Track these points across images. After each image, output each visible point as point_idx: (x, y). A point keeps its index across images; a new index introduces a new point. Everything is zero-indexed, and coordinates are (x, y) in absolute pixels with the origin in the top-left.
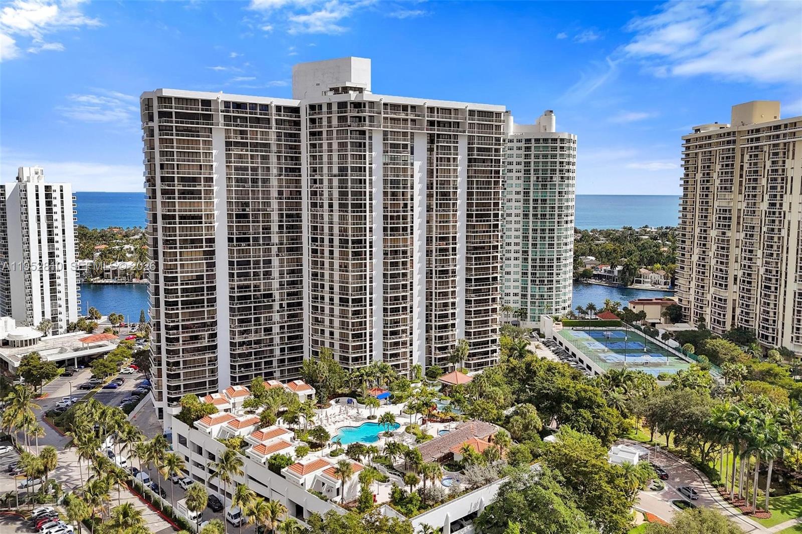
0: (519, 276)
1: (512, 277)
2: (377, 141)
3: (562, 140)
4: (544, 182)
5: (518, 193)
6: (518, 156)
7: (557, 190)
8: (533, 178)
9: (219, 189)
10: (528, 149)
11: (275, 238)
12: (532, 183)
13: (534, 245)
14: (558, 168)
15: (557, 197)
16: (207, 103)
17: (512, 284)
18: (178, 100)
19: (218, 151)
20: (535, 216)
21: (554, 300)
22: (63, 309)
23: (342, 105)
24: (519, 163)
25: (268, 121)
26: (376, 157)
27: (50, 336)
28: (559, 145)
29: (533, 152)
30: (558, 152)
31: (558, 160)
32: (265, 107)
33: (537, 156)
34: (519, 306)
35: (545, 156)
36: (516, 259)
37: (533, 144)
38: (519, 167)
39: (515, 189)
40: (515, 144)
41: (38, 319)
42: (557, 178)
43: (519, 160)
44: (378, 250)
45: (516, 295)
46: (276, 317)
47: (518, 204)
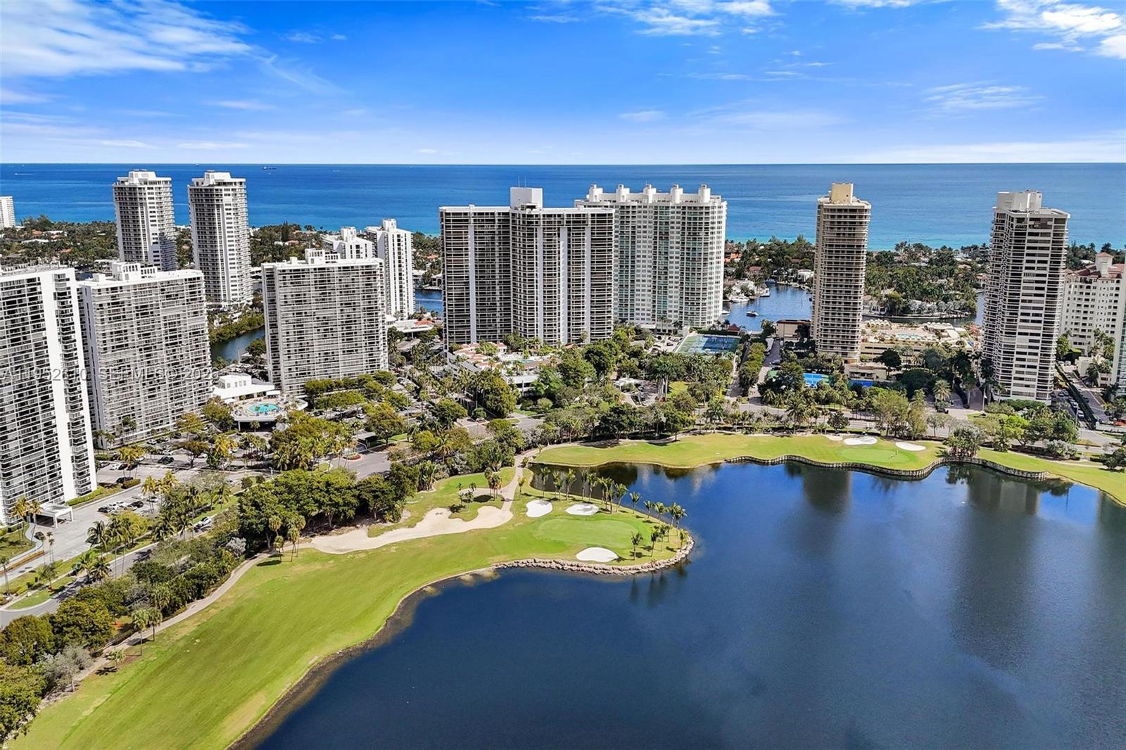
0: (678, 300)
1: (673, 299)
2: (540, 232)
3: (707, 208)
4: (694, 236)
5: (678, 243)
6: (678, 218)
7: (703, 242)
8: (687, 233)
9: (471, 252)
10: (684, 213)
11: (497, 277)
12: (686, 236)
13: (687, 279)
14: (703, 226)
15: (703, 247)
16: (466, 214)
17: (673, 304)
18: (454, 214)
19: (471, 236)
20: (688, 259)
21: (700, 316)
22: (405, 306)
23: (524, 215)
24: (678, 223)
25: (494, 220)
26: (539, 240)
27: (399, 321)
28: (704, 211)
29: (687, 216)
30: (704, 216)
31: (704, 221)
32: (493, 214)
33: (689, 219)
34: (677, 319)
35: (695, 219)
36: (676, 287)
37: (687, 211)
38: (678, 225)
39: (675, 240)
40: (676, 210)
41: (393, 311)
42: (702, 234)
43: (678, 220)
44: (540, 284)
45: (676, 312)
46: (498, 314)
47: (677, 250)
